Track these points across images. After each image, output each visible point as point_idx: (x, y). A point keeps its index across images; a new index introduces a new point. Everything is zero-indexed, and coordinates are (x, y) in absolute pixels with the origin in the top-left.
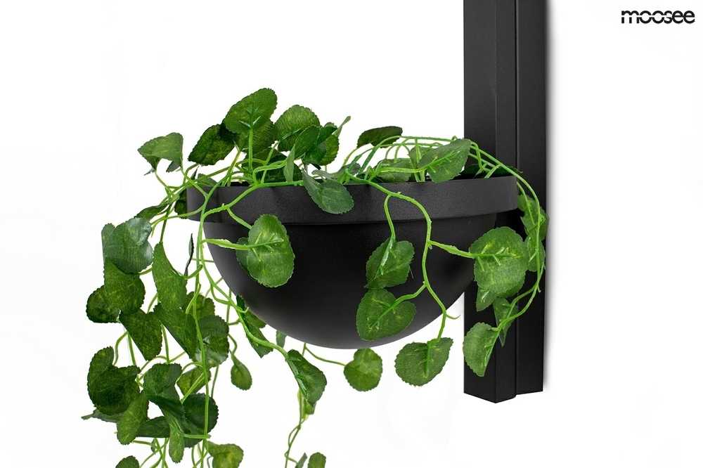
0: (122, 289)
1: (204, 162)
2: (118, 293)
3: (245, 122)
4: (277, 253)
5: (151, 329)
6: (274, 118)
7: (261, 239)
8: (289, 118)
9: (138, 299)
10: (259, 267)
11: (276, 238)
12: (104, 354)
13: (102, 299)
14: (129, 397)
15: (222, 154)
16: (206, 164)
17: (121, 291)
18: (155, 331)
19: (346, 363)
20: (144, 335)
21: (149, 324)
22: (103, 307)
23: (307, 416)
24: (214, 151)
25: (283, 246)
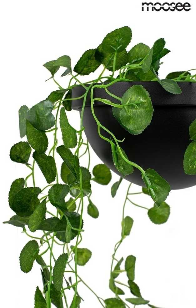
0: (36, 138)
1: (82, 73)
2: (34, 140)
3: (113, 46)
4: (142, 110)
5: (50, 166)
6: (128, 48)
7: (130, 101)
8: (137, 50)
9: (45, 146)
10: (128, 119)
11: (141, 100)
12: (19, 182)
13: (19, 150)
14: (34, 207)
15: (93, 69)
16: (84, 74)
17: (36, 139)
18: (52, 167)
19: (149, 208)
20: (46, 168)
21: (49, 162)
22: (19, 155)
23: (125, 236)
24: (89, 66)
25: (146, 105)
